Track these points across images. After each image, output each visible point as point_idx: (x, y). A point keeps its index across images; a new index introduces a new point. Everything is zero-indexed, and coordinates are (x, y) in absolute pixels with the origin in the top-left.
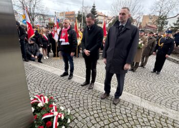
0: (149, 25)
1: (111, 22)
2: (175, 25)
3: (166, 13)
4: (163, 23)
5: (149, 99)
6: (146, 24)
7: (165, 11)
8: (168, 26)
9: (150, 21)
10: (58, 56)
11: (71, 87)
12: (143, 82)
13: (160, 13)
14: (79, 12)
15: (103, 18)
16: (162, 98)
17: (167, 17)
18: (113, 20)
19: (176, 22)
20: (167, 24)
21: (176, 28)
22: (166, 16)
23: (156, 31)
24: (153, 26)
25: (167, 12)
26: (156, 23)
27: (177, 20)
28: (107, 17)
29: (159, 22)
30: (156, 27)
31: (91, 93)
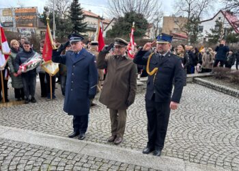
0: (174, 32)
1: (110, 27)
2: (213, 31)
3: (198, 14)
4: (196, 29)
5: (196, 161)
6: (171, 31)
7: (195, 9)
8: (204, 34)
9: (176, 26)
10: (7, 101)
11: (48, 162)
12: (182, 131)
13: (189, 12)
14: (46, 9)
15: (96, 21)
16: (217, 155)
17: (201, 20)
18: (112, 24)
19: (214, 28)
20: (201, 30)
21: (216, 36)
22: (198, 18)
23: (188, 42)
24: (182, 34)
25: (199, 11)
26: (185, 29)
27: (215, 23)
28: (102, 19)
29: (189, 28)
30: (186, 36)
31: (94, 167)
